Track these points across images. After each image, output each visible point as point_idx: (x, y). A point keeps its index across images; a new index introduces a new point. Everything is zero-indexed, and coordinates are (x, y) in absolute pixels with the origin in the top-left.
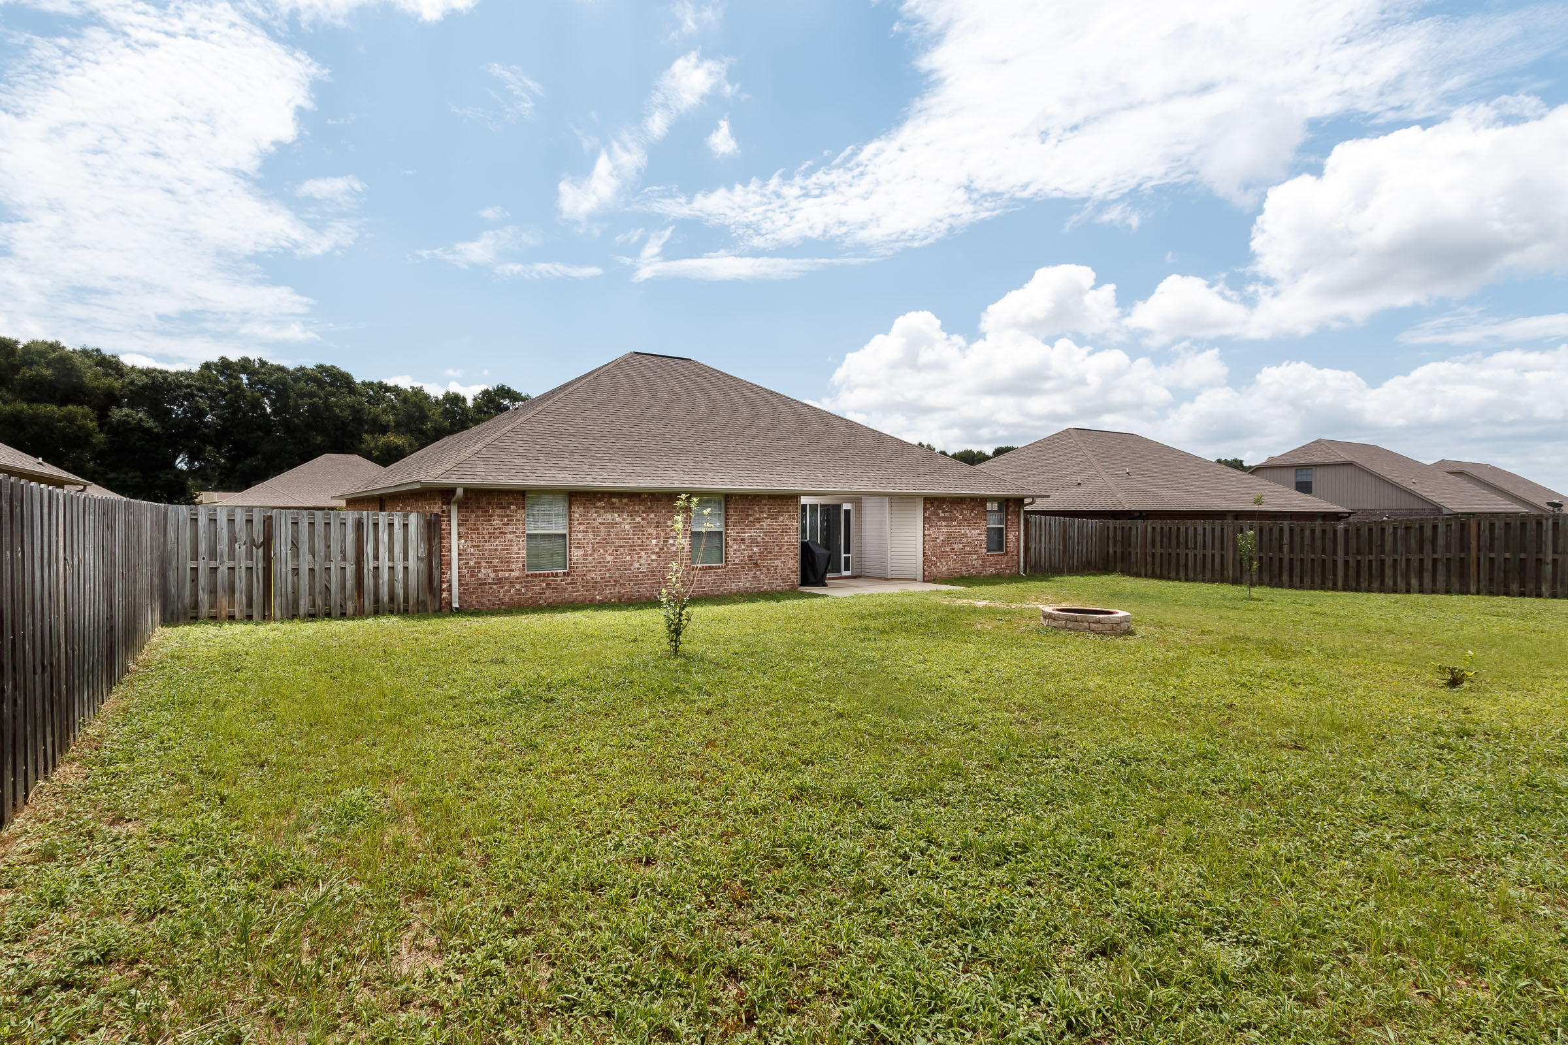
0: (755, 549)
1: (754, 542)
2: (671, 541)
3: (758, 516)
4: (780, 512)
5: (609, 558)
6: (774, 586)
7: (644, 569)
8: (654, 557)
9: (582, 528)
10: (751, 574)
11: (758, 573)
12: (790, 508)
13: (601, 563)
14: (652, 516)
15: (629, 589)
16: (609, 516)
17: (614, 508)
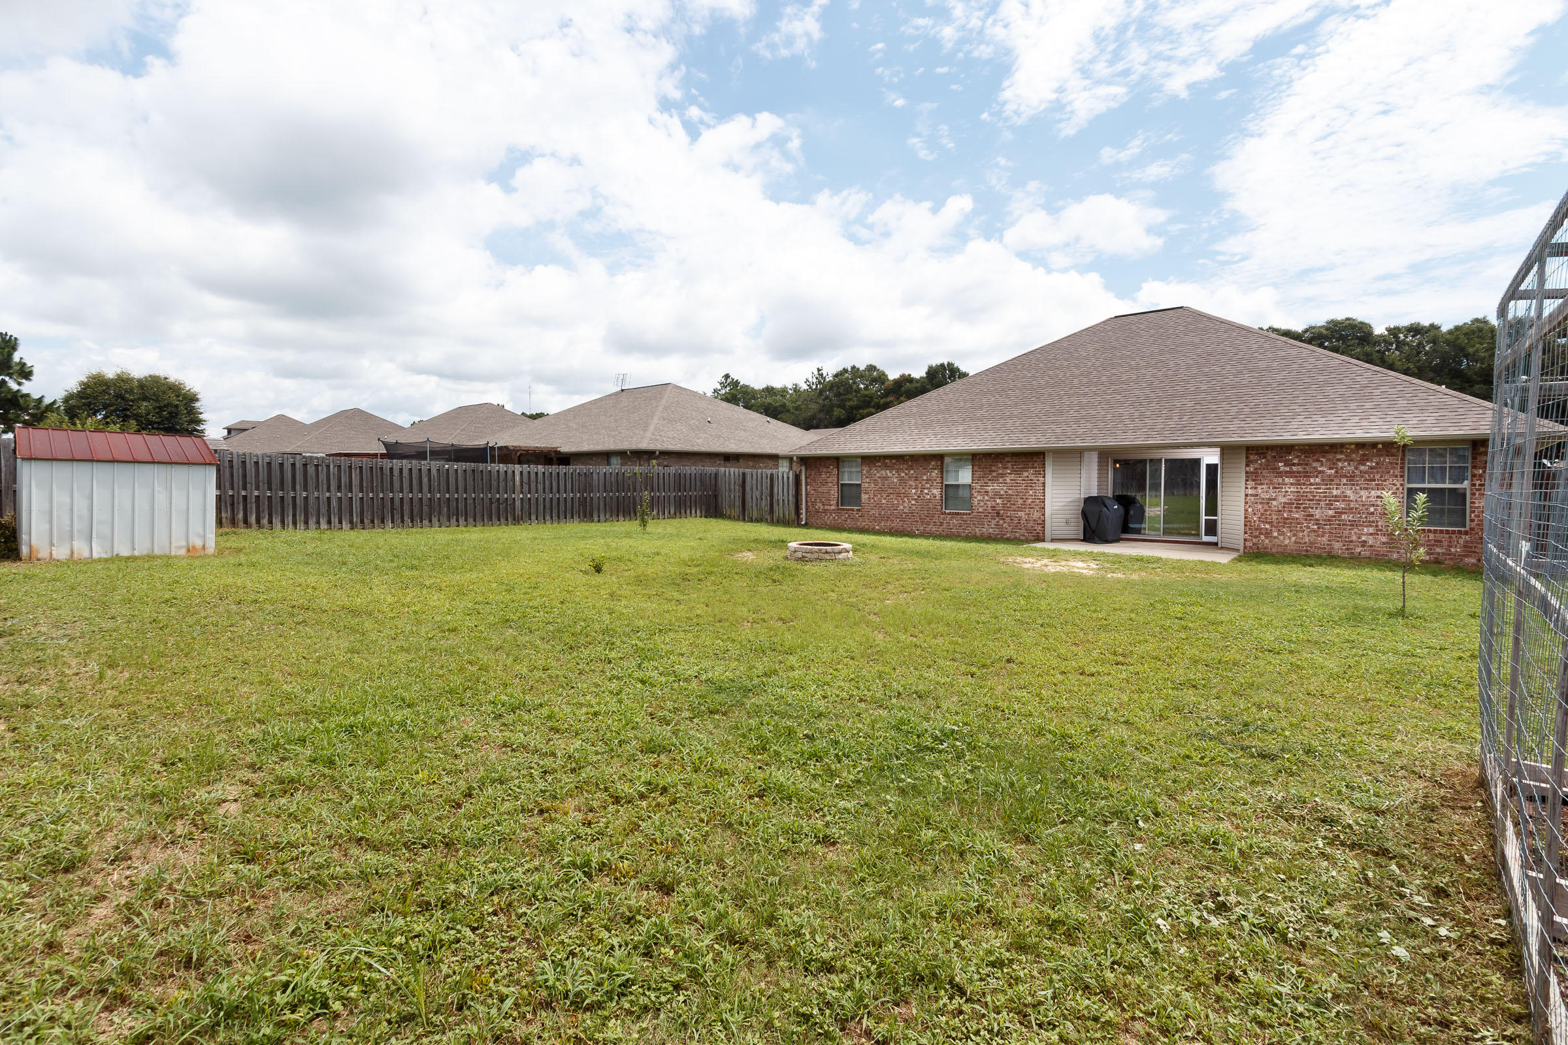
0: (998, 501)
1: (997, 494)
2: (926, 491)
3: (1001, 471)
4: (1025, 468)
5: (884, 501)
6: (1017, 535)
7: (906, 510)
8: (913, 502)
9: (868, 480)
10: (994, 522)
11: (1001, 522)
12: (1036, 465)
13: (879, 505)
14: (912, 472)
15: (897, 524)
16: (883, 472)
17: (887, 467)
